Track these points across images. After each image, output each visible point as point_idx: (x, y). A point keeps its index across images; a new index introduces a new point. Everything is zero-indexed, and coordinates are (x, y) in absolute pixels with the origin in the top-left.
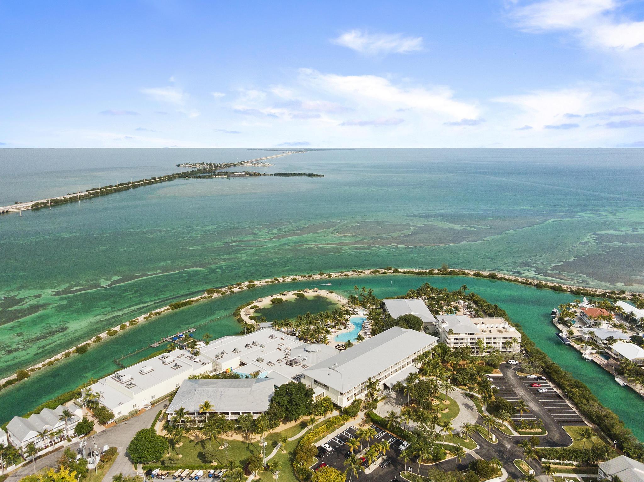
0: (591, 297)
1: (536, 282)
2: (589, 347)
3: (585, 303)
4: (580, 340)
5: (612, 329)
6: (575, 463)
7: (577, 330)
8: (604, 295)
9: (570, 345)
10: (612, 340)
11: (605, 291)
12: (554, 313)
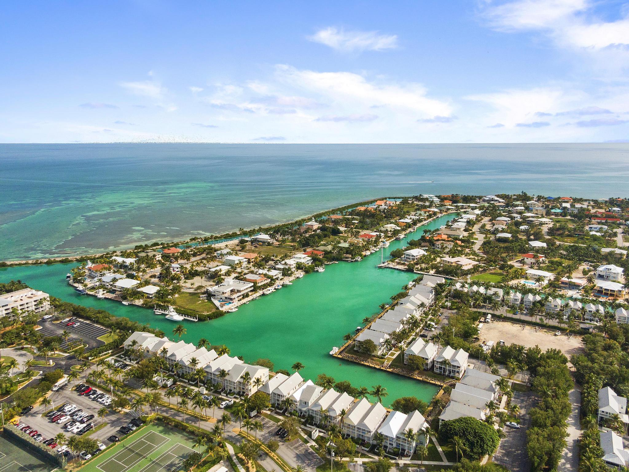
0: (93, 260)
1: (45, 261)
2: (101, 290)
3: (90, 265)
4: (93, 288)
5: (113, 275)
6: (110, 351)
7: (90, 283)
8: (102, 257)
9: (87, 294)
10: (115, 280)
11: (102, 254)
12: (69, 277)
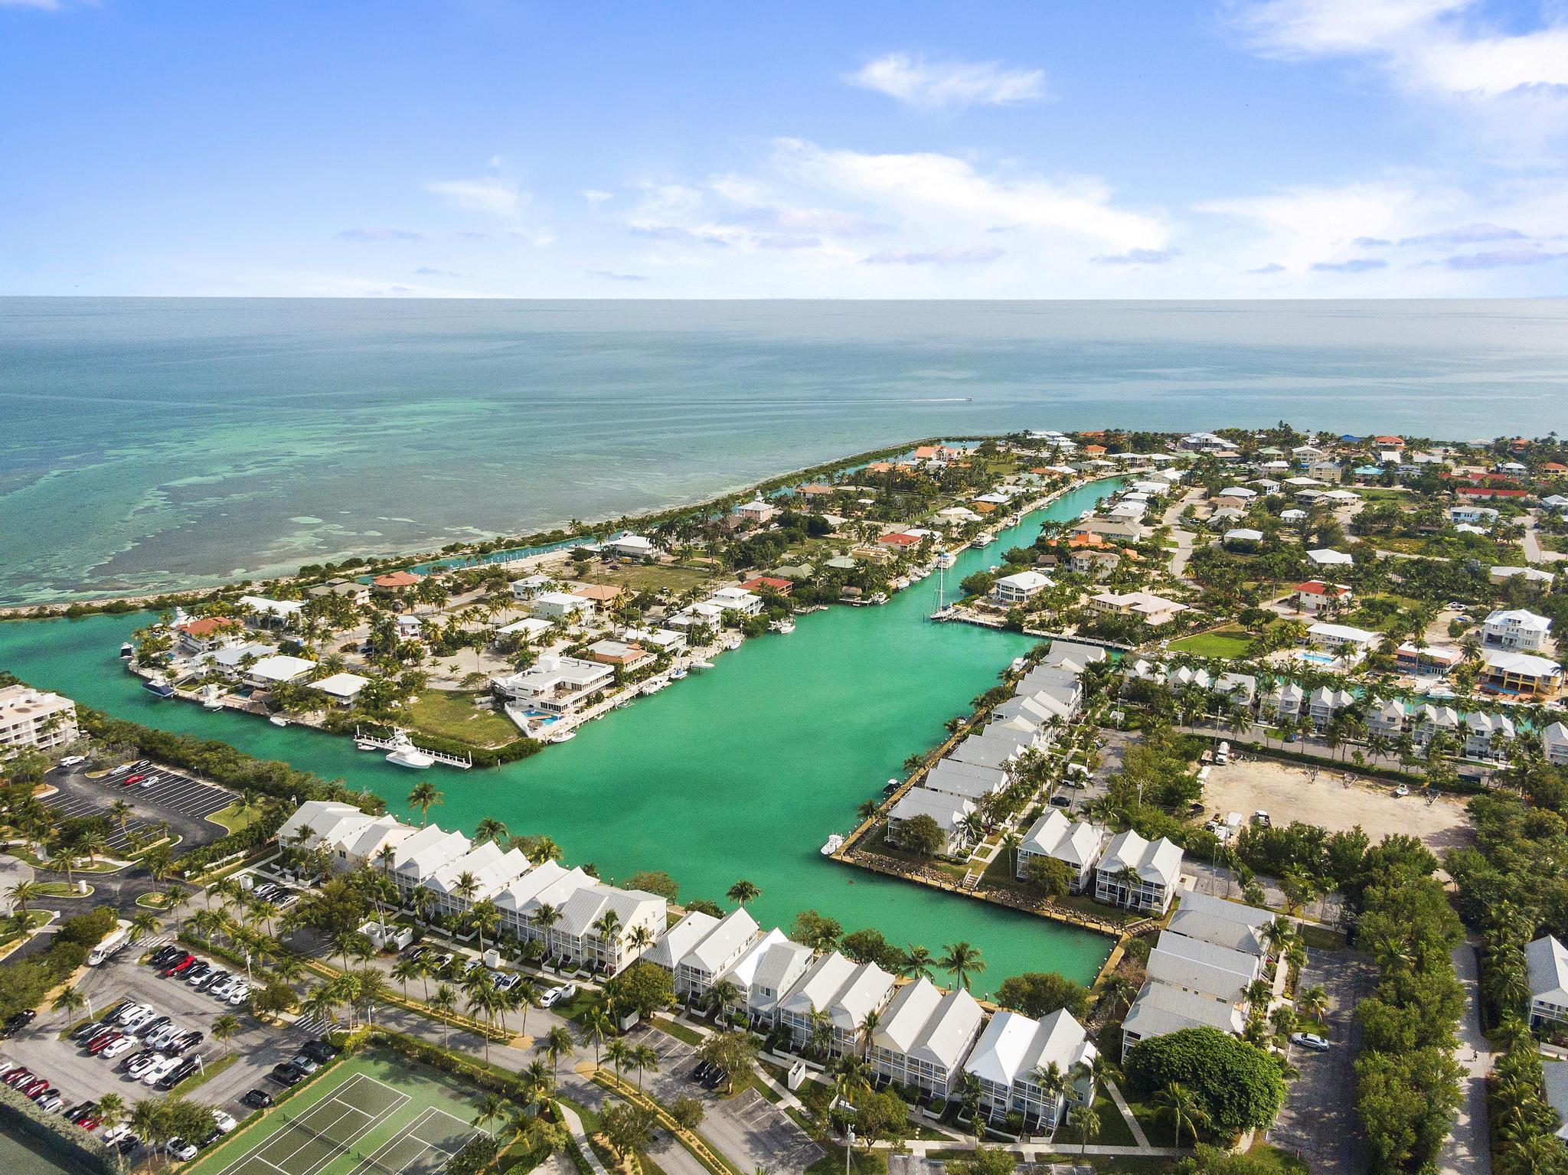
0: (192, 606)
1: (65, 608)
2: (214, 687)
3: (182, 618)
4: (192, 682)
5: (245, 645)
6: (241, 854)
7: (182, 667)
8: (213, 597)
9: (176, 697)
10: (248, 660)
11: (214, 590)
12: (127, 652)
